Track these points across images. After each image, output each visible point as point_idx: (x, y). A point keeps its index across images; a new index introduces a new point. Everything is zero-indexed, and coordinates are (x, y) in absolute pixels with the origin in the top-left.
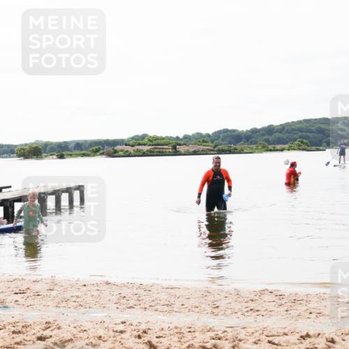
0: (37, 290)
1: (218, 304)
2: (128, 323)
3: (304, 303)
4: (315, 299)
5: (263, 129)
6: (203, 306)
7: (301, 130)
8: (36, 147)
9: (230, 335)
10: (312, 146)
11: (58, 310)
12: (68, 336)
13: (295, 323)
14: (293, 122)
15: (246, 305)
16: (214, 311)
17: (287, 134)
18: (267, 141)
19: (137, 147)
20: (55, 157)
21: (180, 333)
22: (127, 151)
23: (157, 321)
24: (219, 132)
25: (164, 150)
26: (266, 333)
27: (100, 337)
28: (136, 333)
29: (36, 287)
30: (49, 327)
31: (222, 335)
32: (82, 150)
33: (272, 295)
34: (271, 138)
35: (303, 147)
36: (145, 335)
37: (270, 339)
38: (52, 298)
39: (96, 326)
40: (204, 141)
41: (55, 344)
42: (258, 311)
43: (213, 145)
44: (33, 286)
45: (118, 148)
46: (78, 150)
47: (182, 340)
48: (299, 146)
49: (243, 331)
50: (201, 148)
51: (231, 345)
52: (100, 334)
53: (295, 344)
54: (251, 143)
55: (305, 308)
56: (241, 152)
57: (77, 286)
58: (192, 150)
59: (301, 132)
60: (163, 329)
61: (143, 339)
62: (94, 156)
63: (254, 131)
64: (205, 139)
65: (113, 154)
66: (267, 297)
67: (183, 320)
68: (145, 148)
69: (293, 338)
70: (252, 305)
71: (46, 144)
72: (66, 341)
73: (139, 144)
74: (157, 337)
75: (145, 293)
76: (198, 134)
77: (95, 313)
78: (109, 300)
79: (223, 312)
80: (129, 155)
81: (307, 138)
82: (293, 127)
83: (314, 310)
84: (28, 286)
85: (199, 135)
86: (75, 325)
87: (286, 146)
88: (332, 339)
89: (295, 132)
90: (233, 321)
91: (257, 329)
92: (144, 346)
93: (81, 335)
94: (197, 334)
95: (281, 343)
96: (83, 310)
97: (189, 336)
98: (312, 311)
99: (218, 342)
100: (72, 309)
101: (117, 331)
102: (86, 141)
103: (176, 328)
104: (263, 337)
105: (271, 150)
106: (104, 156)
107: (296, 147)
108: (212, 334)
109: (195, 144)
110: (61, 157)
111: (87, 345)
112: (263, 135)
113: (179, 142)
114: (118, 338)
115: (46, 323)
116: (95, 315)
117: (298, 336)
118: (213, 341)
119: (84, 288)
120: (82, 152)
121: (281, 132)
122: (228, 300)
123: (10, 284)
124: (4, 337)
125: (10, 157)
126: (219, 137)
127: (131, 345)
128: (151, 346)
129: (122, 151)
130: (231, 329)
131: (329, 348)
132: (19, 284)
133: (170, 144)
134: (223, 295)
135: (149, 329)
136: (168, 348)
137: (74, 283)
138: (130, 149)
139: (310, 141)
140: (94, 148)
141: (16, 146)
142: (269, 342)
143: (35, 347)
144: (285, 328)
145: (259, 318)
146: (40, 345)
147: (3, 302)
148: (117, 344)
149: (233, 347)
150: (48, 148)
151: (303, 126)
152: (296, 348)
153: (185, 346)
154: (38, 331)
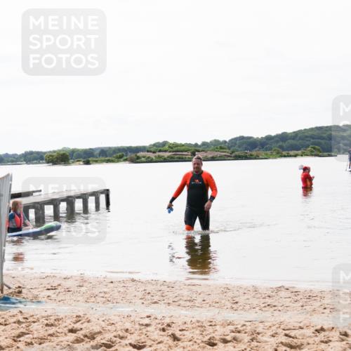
0: (68, 286)
1: (237, 300)
2: (152, 317)
3: (319, 299)
4: (329, 296)
5: (277, 136)
6: (223, 302)
7: (312, 137)
8: (64, 154)
9: (248, 329)
10: (324, 152)
11: (87, 305)
12: (97, 329)
13: (310, 317)
14: (305, 130)
15: (263, 301)
16: (234, 306)
17: (300, 141)
18: (281, 147)
19: (158, 154)
20: (81, 163)
21: (202, 326)
22: (149, 157)
23: (181, 315)
24: (236, 139)
25: (184, 156)
26: (282, 327)
27: (127, 330)
28: (160, 326)
29: (68, 284)
30: (80, 321)
31: (241, 329)
32: (107, 156)
33: (288, 292)
34: (285, 145)
35: (316, 152)
36: (169, 328)
37: (287, 332)
38: (82, 293)
39: (123, 320)
40: (221, 148)
41: (86, 336)
42: (275, 306)
43: (230, 151)
44: (63, 283)
45: (141, 154)
46: (103, 156)
47: (204, 333)
48: (312, 152)
49: (261, 325)
50: (218, 154)
51: (250, 337)
52: (127, 327)
53: (310, 337)
54: (266, 150)
55: (319, 304)
56: (257, 158)
57: (105, 283)
58: (210, 156)
59: (313, 138)
60: (185, 323)
61: (167, 331)
62: (118, 162)
63: (269, 138)
64: (222, 146)
65: (136, 160)
66: (283, 294)
67: (204, 314)
68: (166, 155)
69: (308, 332)
70: (269, 301)
71: (73, 151)
72: (95, 334)
73: (160, 151)
74: (180, 330)
75: (168, 289)
76: (215, 140)
77: (123, 308)
78: (135, 296)
79: (241, 308)
80: (151, 161)
81: (319, 144)
82: (306, 134)
83: (328, 306)
84: (59, 282)
85: (217, 142)
86: (104, 319)
87: (300, 152)
88: (346, 332)
89: (309, 139)
90: (252, 315)
91: (275, 323)
92: (168, 338)
93: (110, 327)
94: (218, 327)
95: (297, 336)
96: (110, 305)
97: (210, 330)
98: (326, 306)
99: (238, 335)
100: (100, 304)
101: (142, 325)
102: (110, 148)
103: (198, 322)
104: (280, 331)
105: (285, 156)
106: (127, 162)
107: (309, 153)
108: (232, 328)
109: (213, 150)
110: (87, 163)
111: (115, 337)
112: (277, 142)
113: (197, 148)
114: (144, 331)
115: (77, 316)
117: (313, 330)
118: (233, 334)
119: (112, 285)
120: (106, 159)
121: (293, 139)
122: (246, 296)
123: (42, 280)
124: (38, 330)
125: (39, 163)
126: (236, 144)
127: (156, 337)
128: (175, 338)
129: (144, 157)
130: (249, 323)
131: (343, 340)
132: (51, 280)
133: (189, 150)
134: (242, 291)
135: (173, 323)
136: (190, 341)
137: (102, 280)
138: (152, 155)
139: (322, 148)
140: (118, 154)
141: (45, 153)
142: (286, 335)
143: (67, 338)
144: (300, 322)
145: (276, 313)
146: (72, 337)
147: (36, 297)
148: (143, 336)
149: (252, 340)
150: (75, 154)
151: (315, 133)
152: (311, 341)
153: (206, 339)
154: (69, 323)
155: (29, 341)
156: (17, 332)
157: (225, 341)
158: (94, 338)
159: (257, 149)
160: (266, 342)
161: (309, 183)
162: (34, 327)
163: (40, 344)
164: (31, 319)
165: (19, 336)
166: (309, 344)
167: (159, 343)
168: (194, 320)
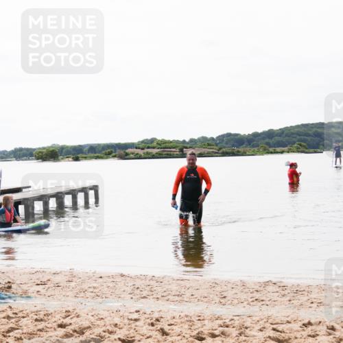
0: (57, 281)
1: (225, 294)
2: (141, 312)
3: (306, 293)
4: (317, 290)
5: (264, 133)
6: (211, 296)
7: (299, 134)
8: (53, 151)
9: (237, 323)
10: (310, 149)
11: (77, 300)
12: (86, 324)
13: (297, 312)
14: (291, 127)
15: (251, 295)
16: (222, 300)
17: (287, 138)
18: (268, 144)
19: (146, 150)
20: (70, 159)
21: (190, 321)
22: (137, 154)
23: (169, 310)
24: (223, 136)
25: (172, 153)
26: (270, 321)
27: (116, 324)
28: (149, 321)
29: (57, 279)
30: (69, 316)
31: (230, 323)
32: (95, 153)
33: (276, 286)
34: (271, 142)
35: (302, 149)
36: (158, 323)
37: (275, 326)
38: (71, 288)
39: (112, 314)
40: (209, 145)
41: (75, 331)
42: (262, 301)
43: (217, 148)
44: (52, 278)
45: (129, 151)
46: (92, 153)
47: (192, 328)
48: (298, 148)
49: (249, 319)
50: (206, 150)
51: (238, 332)
52: (116, 322)
53: (298, 331)
54: (253, 146)
55: (306, 298)
56: (244, 154)
57: (94, 278)
59: (300, 135)
60: (174, 318)
61: (156, 326)
62: (107, 158)
63: (256, 135)
64: (210, 142)
65: (125, 157)
66: (271, 288)
67: (192, 309)
68: (155, 151)
69: (296, 326)
70: (257, 295)
71: (63, 148)
72: (85, 329)
73: (148, 148)
74: (169, 325)
75: (157, 284)
78: (124, 291)
79: (229, 302)
80: (140, 158)
81: (304, 141)
82: (292, 131)
83: (315, 300)
84: (49, 278)
85: (204, 138)
86: (93, 314)
87: (286, 149)
88: (333, 326)
89: (294, 136)
90: (240, 310)
91: (262, 317)
92: (157, 333)
93: (98, 322)
94: (206, 322)
95: (285, 330)
96: (100, 300)
97: (198, 324)
98: (314, 300)
99: (226, 329)
100: (89, 299)
101: (131, 320)
102: (99, 145)
103: (187, 316)
104: (268, 325)
105: (272, 153)
106: (116, 159)
107: (295, 149)
108: (220, 322)
109: (201, 147)
110: (77, 159)
111: (104, 332)
112: (264, 138)
113: (185, 145)
114: (133, 326)
115: (66, 311)
116: (111, 304)
117: (300, 324)
118: (221, 329)
119: (101, 280)
120: (96, 155)
121: (280, 136)
122: (234, 291)
123: (32, 276)
124: (27, 325)
125: (29, 159)
126: (223, 140)
127: (145, 332)
128: (164, 333)
129: (133, 154)
130: (237, 317)
131: (330, 334)
132: (40, 276)
133: (177, 147)
134: (230, 285)
135: (162, 317)
136: (179, 335)
137: (92, 275)
138: (141, 152)
139: (308, 145)
140: (107, 151)
141: (34, 150)
142: (274, 329)
143: (56, 333)
144: (288, 317)
145: (264, 308)
146: (61, 332)
147: (26, 292)
148: (132, 331)
149: (240, 334)
150: (64, 151)
151: (301, 130)
152: (298, 335)
153: (195, 333)
154: (58, 319)
155: (18, 336)
156: (7, 327)
157: (213, 336)
158: (83, 333)
159: (244, 146)
160: (254, 336)
161: (295, 179)
162: (24, 321)
163: (29, 339)
164: (20, 315)
165: (9, 331)
166: (296, 338)
167: (148, 338)
168: (182, 315)
